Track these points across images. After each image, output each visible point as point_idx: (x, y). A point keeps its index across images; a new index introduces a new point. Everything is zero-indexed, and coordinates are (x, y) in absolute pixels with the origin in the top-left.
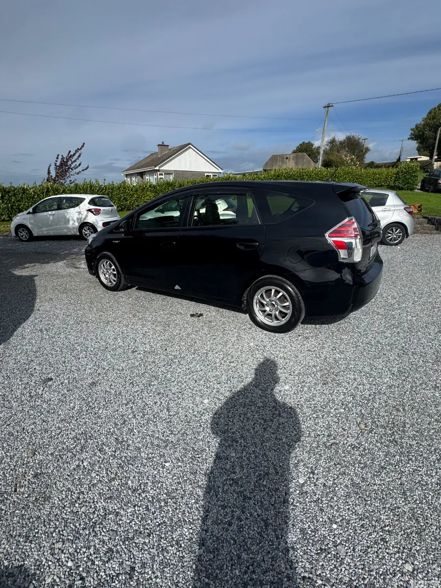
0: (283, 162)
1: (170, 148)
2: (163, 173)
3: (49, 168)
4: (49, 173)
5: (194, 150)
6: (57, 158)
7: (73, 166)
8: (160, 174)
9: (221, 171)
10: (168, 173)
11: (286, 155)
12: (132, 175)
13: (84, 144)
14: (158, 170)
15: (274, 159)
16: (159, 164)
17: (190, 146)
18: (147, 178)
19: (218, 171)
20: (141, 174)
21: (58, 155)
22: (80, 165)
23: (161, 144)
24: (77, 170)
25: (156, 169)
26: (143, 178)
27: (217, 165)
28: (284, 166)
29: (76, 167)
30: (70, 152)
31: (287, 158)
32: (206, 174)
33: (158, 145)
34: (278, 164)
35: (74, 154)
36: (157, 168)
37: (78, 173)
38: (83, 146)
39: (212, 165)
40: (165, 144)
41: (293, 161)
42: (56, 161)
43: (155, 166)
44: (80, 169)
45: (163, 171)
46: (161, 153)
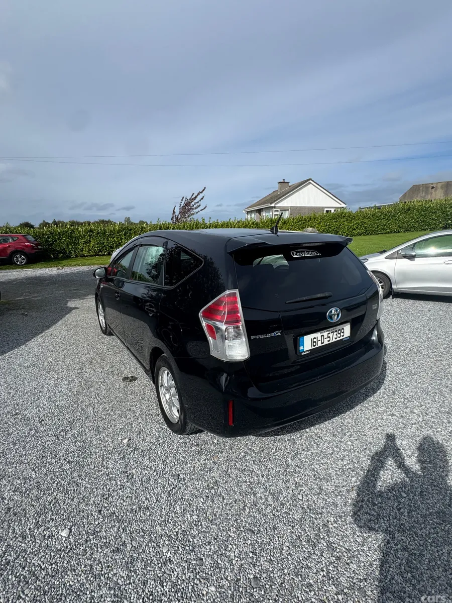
0: (427, 193)
1: (290, 184)
2: (279, 210)
3: (174, 209)
4: (174, 212)
5: (314, 185)
6: (182, 200)
7: (195, 206)
8: (275, 211)
9: (343, 205)
10: (284, 209)
11: (432, 184)
12: (251, 212)
13: (205, 188)
14: (274, 207)
15: (415, 189)
16: (275, 201)
17: (311, 181)
18: (264, 214)
19: (340, 206)
20: (259, 211)
21: (183, 198)
22: (200, 206)
23: (282, 181)
24: (196, 210)
25: (271, 205)
26: (260, 215)
27: (339, 200)
28: (429, 197)
29: (196, 208)
30: (193, 194)
31: (433, 188)
32: (326, 209)
33: (279, 183)
34: (421, 194)
35: (196, 197)
36: (273, 205)
37: (197, 212)
38: (204, 190)
39: (334, 200)
40: (286, 181)
41: (440, 190)
42: (181, 202)
43: (271, 203)
44: (199, 209)
45: (279, 207)
46: (281, 190)
